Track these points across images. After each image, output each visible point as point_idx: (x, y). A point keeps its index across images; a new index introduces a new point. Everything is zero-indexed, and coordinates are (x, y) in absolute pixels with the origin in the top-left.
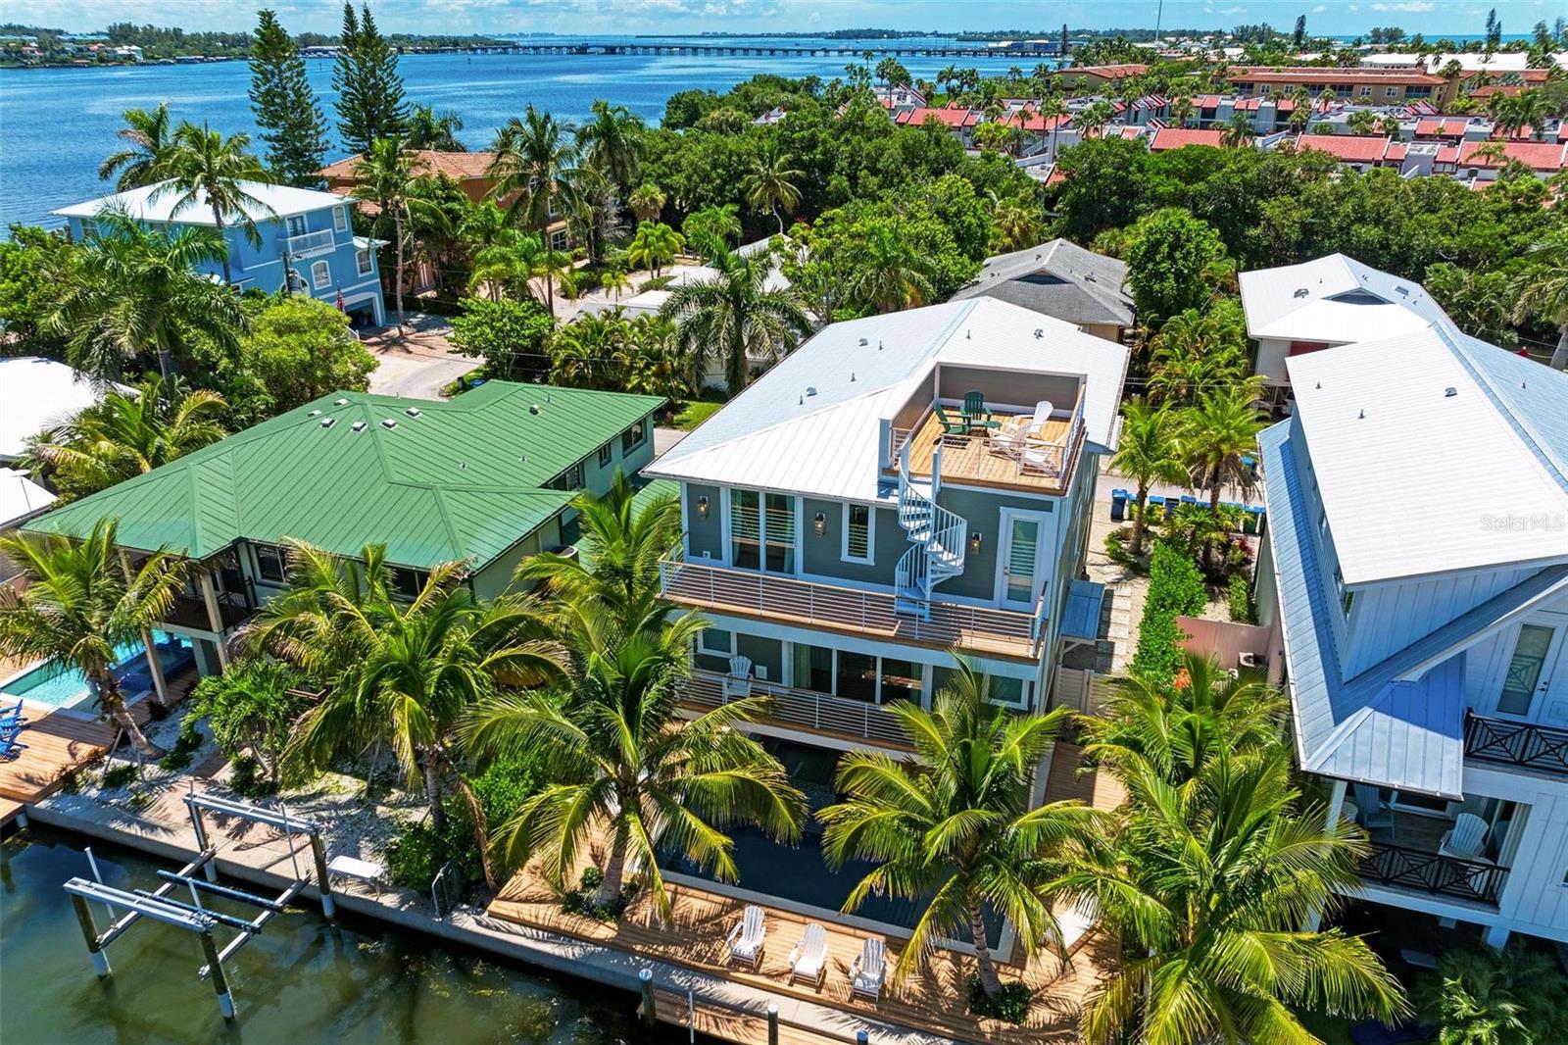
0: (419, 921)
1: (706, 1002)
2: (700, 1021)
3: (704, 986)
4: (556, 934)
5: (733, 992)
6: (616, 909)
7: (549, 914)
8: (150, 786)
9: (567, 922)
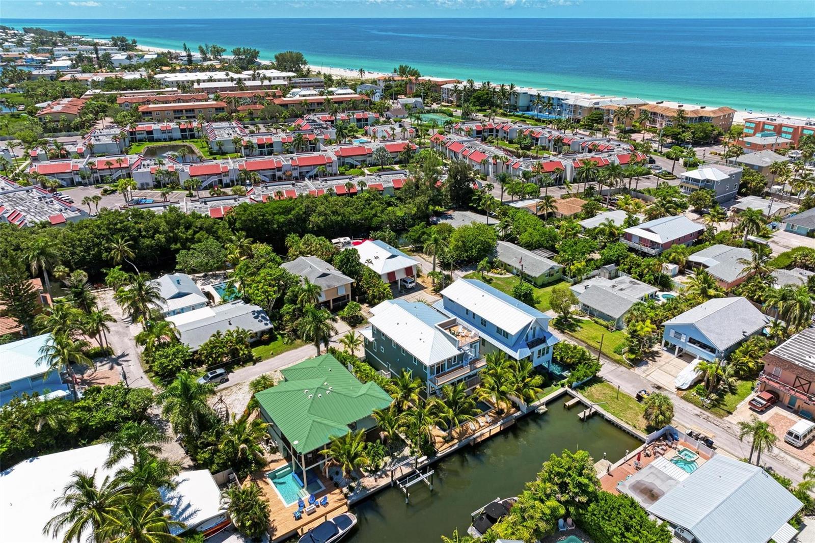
0: (433, 460)
1: (477, 437)
2: (479, 440)
3: (474, 436)
4: (451, 446)
5: (478, 434)
6: (452, 439)
7: (446, 445)
8: (359, 485)
9: (450, 444)
